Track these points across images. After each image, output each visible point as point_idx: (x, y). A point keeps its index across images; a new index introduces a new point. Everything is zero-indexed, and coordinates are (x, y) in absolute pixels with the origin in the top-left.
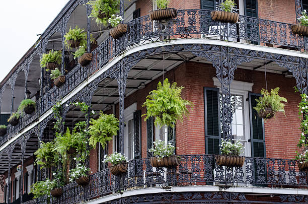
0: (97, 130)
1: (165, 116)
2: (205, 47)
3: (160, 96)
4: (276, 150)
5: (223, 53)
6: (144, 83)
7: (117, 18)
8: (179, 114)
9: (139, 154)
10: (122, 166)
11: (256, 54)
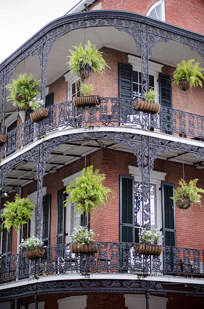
0: (13, 213)
1: (87, 202)
2: (127, 136)
3: (84, 183)
4: (186, 240)
5: (144, 142)
6: (55, 167)
7: (38, 102)
8: (102, 201)
9: (47, 239)
10: (40, 251)
11: (174, 145)
